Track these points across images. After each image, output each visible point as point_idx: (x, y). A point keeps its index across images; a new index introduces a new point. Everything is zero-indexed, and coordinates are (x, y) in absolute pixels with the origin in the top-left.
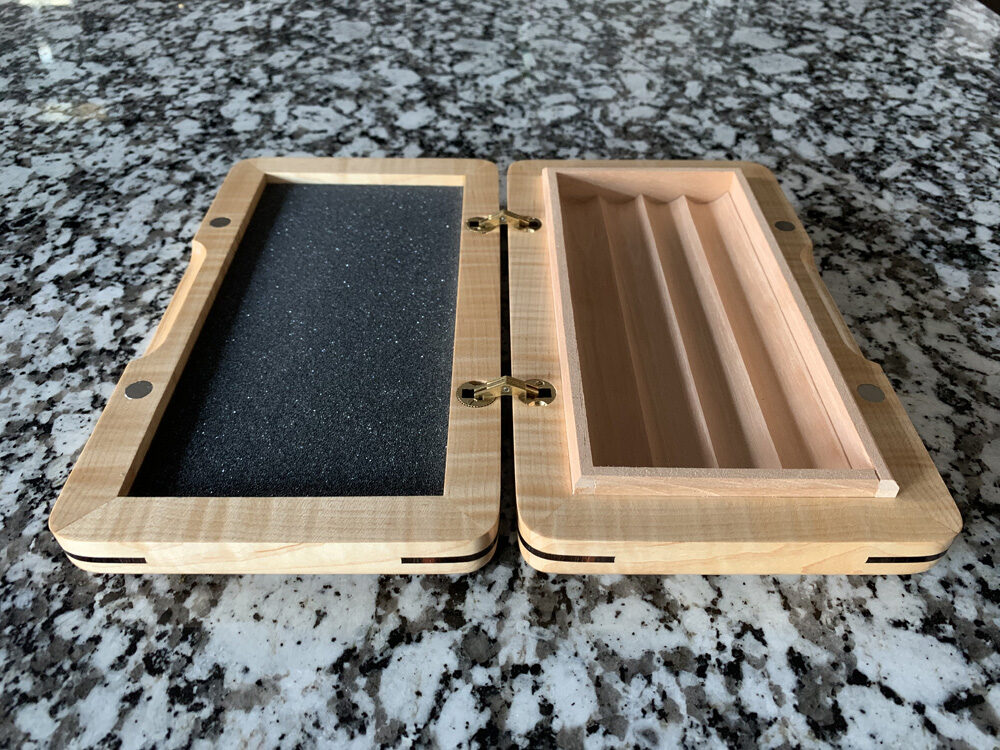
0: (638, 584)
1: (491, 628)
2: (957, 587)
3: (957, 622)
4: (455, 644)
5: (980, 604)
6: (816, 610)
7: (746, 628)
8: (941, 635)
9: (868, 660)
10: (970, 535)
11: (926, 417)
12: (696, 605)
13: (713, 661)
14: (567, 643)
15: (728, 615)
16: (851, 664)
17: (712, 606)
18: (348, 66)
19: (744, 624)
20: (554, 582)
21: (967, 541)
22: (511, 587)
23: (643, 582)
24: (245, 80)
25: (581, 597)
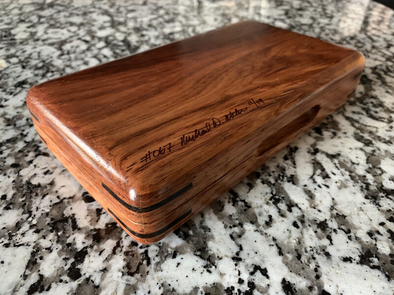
0: (193, 245)
1: (97, 278)
2: (377, 235)
3: (380, 256)
4: (72, 291)
5: (391, 244)
6: (298, 254)
7: (257, 268)
8: (372, 264)
9: (330, 283)
10: (380, 206)
11: (351, 149)
12: (227, 256)
13: (236, 291)
14: (145, 285)
15: (246, 261)
16: (320, 287)
17: (236, 256)
18: (78, 15)
19: (255, 266)
20: (141, 248)
21: (379, 210)
22: (114, 252)
23: (196, 244)
24: (27, 20)
25: (157, 256)
